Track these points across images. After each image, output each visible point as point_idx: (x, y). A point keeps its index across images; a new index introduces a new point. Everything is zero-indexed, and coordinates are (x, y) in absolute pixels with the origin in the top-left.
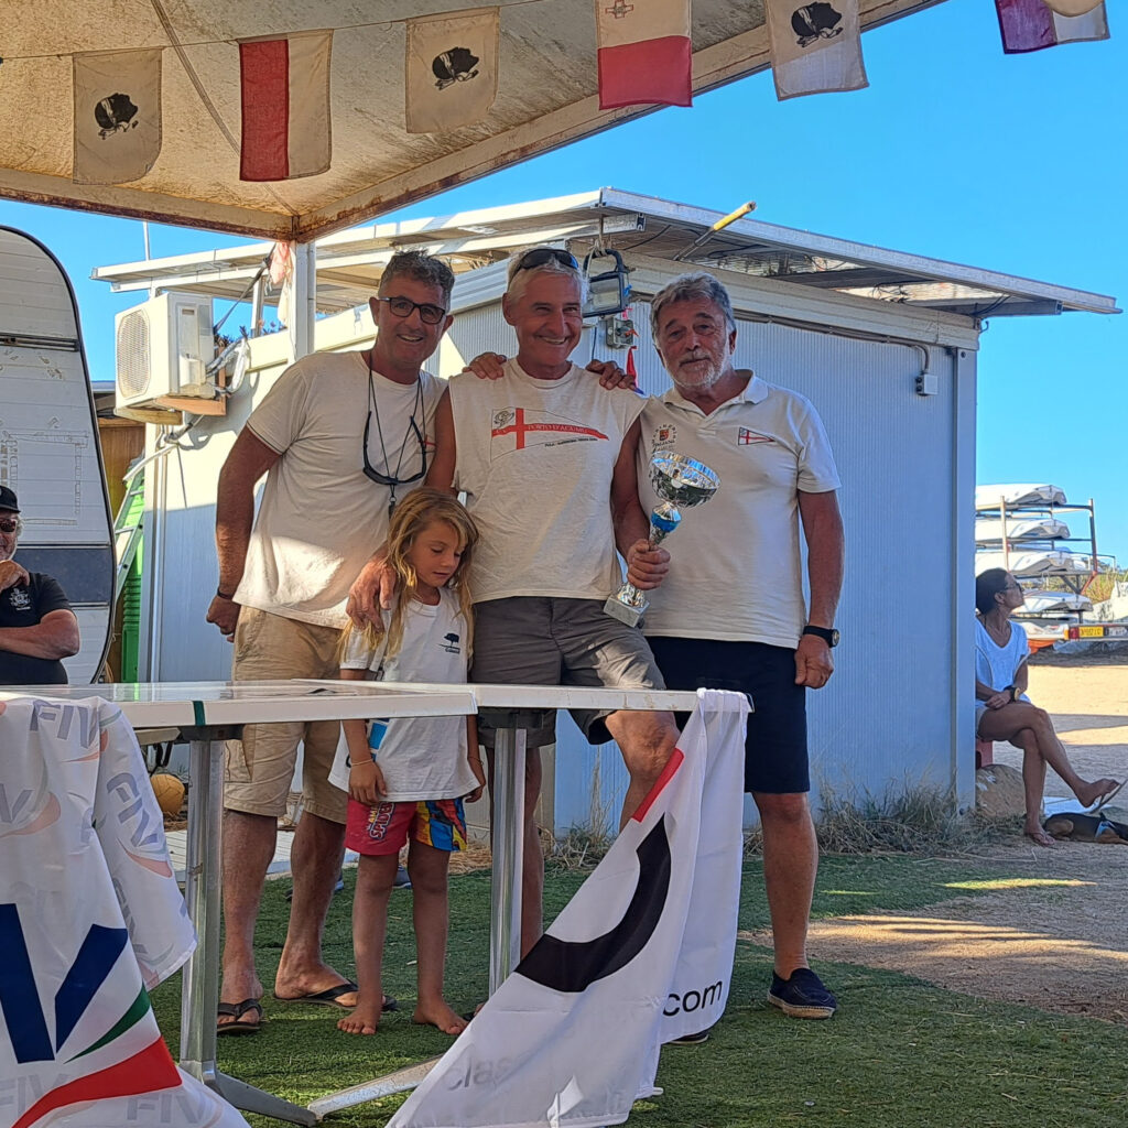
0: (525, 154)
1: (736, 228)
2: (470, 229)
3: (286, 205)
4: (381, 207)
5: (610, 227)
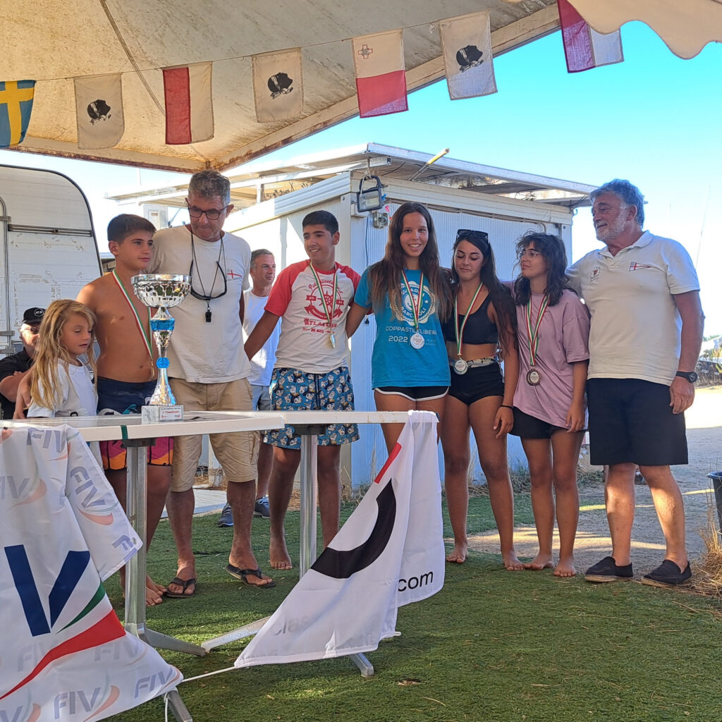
0: (326, 125)
1: (440, 162)
2: (300, 167)
3: (202, 156)
4: (253, 156)
5: (374, 164)
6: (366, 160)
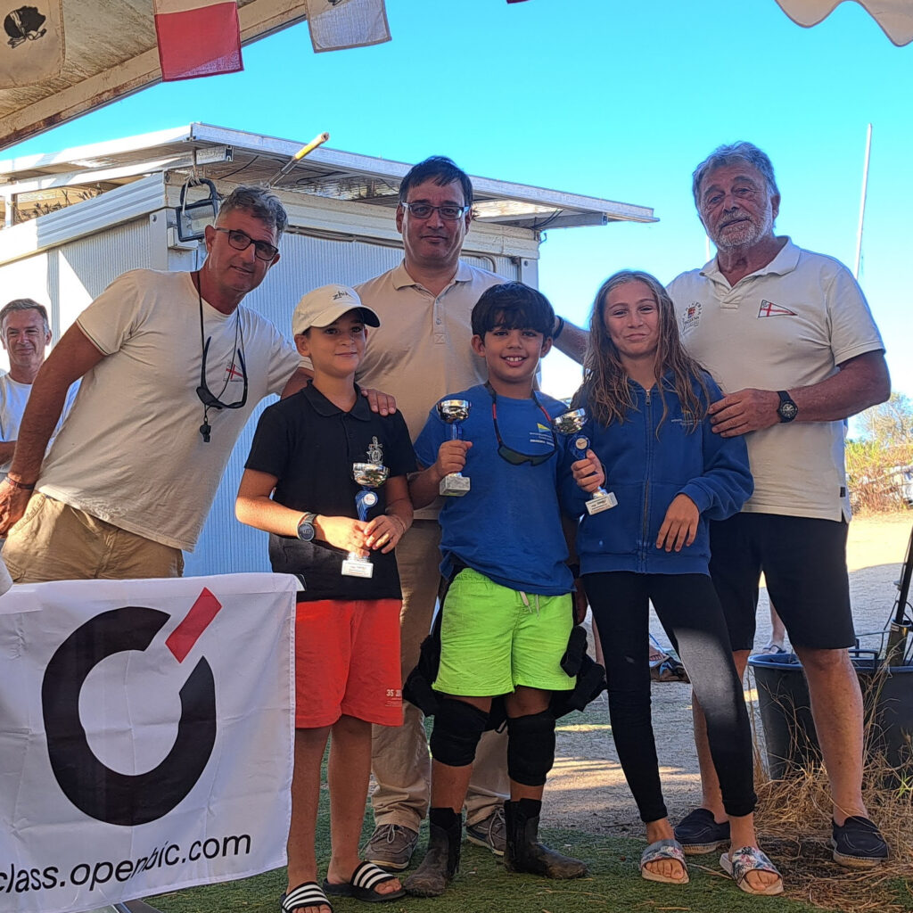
0: (118, 93)
2: (80, 164)
5: (203, 158)
6: (191, 153)
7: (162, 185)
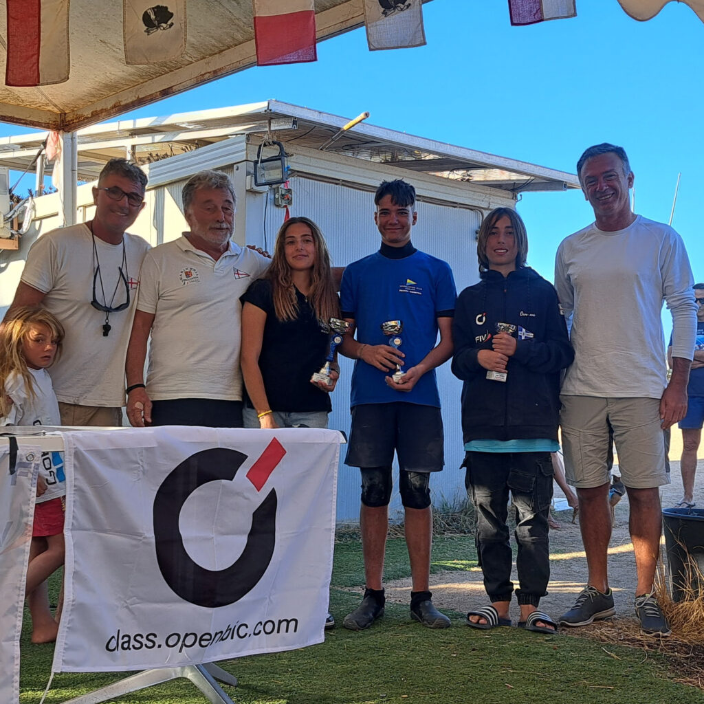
0: (217, 75)
1: (358, 129)
2: (183, 126)
3: (56, 106)
4: (121, 109)
5: (275, 126)
6: (267, 121)
7: (244, 144)
